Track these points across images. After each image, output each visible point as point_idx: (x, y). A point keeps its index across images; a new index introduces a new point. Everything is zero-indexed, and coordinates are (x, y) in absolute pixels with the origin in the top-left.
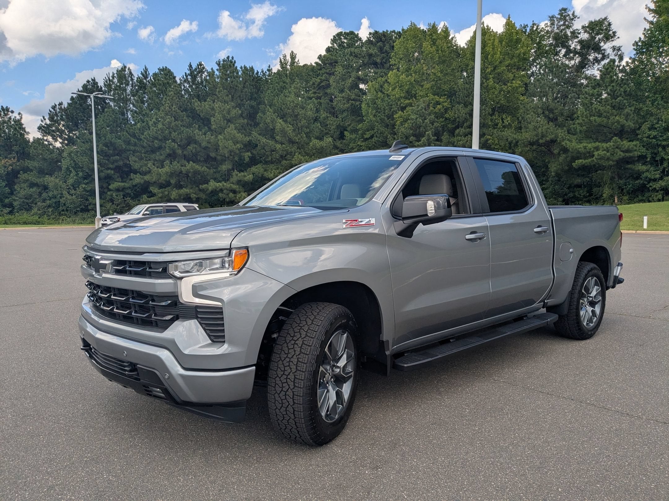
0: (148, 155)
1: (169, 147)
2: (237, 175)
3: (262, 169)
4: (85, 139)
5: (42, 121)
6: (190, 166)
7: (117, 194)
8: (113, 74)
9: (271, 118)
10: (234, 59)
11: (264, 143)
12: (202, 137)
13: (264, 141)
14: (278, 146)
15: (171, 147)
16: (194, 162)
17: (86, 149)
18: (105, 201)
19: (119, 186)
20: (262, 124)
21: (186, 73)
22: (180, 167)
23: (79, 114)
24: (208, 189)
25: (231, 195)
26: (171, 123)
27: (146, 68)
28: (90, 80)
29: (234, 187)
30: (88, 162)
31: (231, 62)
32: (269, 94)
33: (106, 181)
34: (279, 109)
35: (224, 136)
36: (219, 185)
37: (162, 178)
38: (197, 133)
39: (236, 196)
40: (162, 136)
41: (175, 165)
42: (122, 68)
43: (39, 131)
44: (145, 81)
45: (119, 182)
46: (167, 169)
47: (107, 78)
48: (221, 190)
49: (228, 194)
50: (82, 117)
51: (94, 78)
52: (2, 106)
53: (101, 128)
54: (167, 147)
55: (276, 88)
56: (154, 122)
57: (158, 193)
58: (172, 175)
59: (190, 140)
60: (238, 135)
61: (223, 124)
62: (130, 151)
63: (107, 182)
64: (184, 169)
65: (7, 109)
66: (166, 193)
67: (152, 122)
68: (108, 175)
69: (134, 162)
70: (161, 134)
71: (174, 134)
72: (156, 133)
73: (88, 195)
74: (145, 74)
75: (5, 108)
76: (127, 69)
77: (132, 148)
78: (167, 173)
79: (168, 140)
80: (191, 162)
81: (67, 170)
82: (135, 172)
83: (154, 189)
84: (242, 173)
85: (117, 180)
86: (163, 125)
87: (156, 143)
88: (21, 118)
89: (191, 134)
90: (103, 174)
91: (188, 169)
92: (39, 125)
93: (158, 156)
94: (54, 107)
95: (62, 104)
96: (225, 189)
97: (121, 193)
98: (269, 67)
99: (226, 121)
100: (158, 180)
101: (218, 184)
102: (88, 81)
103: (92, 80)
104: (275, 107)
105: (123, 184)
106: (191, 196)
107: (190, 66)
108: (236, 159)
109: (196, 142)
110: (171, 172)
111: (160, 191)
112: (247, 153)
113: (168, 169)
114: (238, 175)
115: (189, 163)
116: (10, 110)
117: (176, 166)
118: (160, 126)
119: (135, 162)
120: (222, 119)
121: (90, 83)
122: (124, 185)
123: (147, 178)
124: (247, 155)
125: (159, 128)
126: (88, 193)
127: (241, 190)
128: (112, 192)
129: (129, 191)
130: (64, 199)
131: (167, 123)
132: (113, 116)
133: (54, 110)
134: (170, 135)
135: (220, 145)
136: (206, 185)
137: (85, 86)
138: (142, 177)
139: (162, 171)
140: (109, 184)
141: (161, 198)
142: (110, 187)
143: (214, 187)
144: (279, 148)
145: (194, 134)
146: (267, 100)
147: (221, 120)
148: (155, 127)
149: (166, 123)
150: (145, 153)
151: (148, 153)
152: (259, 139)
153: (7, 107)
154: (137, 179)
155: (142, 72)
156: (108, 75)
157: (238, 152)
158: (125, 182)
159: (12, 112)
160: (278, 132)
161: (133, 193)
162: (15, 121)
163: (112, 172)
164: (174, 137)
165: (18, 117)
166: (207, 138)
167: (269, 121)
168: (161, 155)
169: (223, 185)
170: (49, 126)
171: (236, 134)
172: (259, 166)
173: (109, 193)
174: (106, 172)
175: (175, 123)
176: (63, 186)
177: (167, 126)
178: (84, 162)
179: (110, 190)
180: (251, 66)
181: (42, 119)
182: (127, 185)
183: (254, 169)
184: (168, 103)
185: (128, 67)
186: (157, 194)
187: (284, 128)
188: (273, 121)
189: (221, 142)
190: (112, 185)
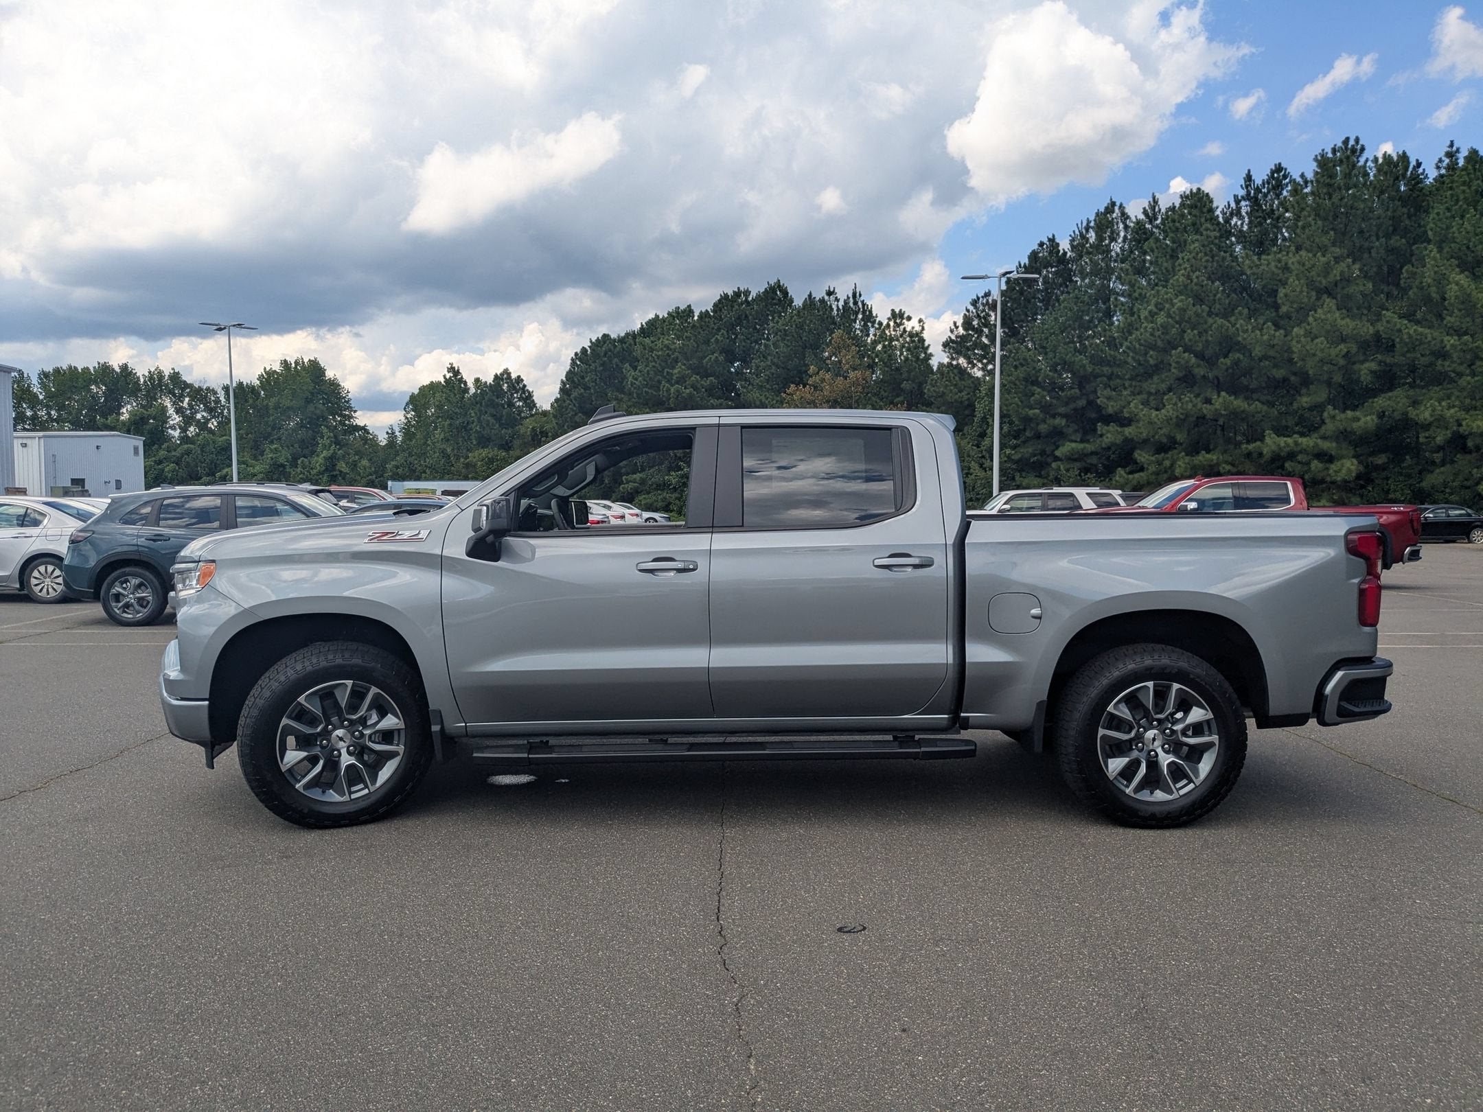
0: (1138, 384)
1: (1177, 363)
2: (1333, 417)
3: (1405, 400)
4: (1019, 359)
5: (952, 331)
6: (1221, 401)
7: (1068, 466)
8: (1089, 222)
9: (1435, 273)
10: (1361, 143)
11: (1410, 336)
12: (1253, 335)
13: (1411, 332)
14: (1451, 341)
15: (1183, 362)
16: (1230, 393)
17: (1018, 379)
18: (1046, 481)
19: (1073, 449)
20: (1415, 290)
21: (1236, 197)
22: (1199, 405)
23: (1016, 311)
24: (1261, 454)
25: (1316, 465)
26: (1185, 310)
27: (1154, 198)
28: (1045, 240)
29: (1326, 445)
30: (1018, 405)
31: (1354, 151)
32: (1438, 214)
33: (1053, 441)
34: (1464, 248)
35: (1308, 327)
36: (1285, 442)
37: (1161, 432)
38: (1241, 325)
39: (1327, 469)
40: (1163, 340)
41: (1187, 402)
42: (1107, 208)
43: (944, 351)
44: (1148, 226)
45: (1076, 441)
46: (1168, 411)
47: (1077, 232)
48: (1291, 456)
49: (1308, 463)
50: (1019, 315)
51: (1054, 236)
52: (893, 310)
53: (1048, 335)
54: (1174, 365)
55: (1462, 197)
56: (1150, 312)
57: (1149, 464)
58: (1180, 423)
59: (1229, 345)
60: (1343, 322)
61: (1306, 300)
62: (1101, 376)
63: (1054, 444)
64: (1207, 409)
65: (901, 315)
66: (1167, 463)
67: (1147, 313)
68: (1055, 427)
69: (1108, 401)
70: (1162, 336)
71: (1190, 334)
72: (1152, 335)
73: (1016, 470)
74: (1151, 213)
75: (897, 312)
76: (1116, 209)
77: (1106, 370)
78: (1169, 420)
79: (1176, 349)
80: (1223, 394)
81: (983, 422)
82: (1108, 419)
83: (1142, 456)
84: (1349, 413)
85: (1073, 438)
86: (1169, 316)
87: (1151, 357)
88: (923, 329)
89: (1232, 330)
90: (1046, 426)
91: (1216, 410)
92: (944, 340)
93: (1153, 385)
94: (975, 303)
95: (990, 295)
96: (1301, 452)
97: (1078, 464)
98: (1452, 145)
99: (1314, 293)
100: (1153, 436)
101: (1282, 441)
102: (1041, 244)
103: (1049, 240)
104: (1453, 245)
105: (1081, 446)
106: (1221, 469)
107: (1249, 178)
108: (1338, 378)
109: (1242, 348)
110: (1177, 417)
111: (1153, 458)
112: (1367, 365)
113: (1171, 412)
114: (1338, 418)
115: (1219, 396)
116: (906, 316)
117: (1190, 402)
118: (1161, 319)
119: (1109, 398)
120: (1305, 289)
121: (1045, 246)
122: (1085, 448)
123: (1129, 431)
124: (1366, 370)
125: (1159, 323)
126: (1014, 467)
127: (1345, 452)
128: (1059, 463)
129: (1094, 460)
130: (973, 477)
131: (1177, 312)
132: (1076, 308)
133: (975, 307)
134: (1182, 338)
135: (1295, 350)
136: (1258, 443)
137: (1034, 256)
138: (1119, 429)
139: (1157, 415)
140: (1057, 447)
141: (1157, 473)
142: (1057, 453)
143: (1274, 448)
144: (1452, 345)
145: (1237, 329)
146: (1431, 230)
147: (1301, 292)
148: (1152, 322)
149: (1174, 312)
150: (1130, 380)
151: (1139, 378)
152: (1398, 326)
153: (901, 310)
154: (1110, 435)
155: (1144, 209)
156: (1080, 226)
157: (1342, 362)
158: (1088, 442)
159: (909, 318)
160: (1452, 305)
161: (1103, 464)
162: (911, 335)
163: (1064, 422)
164: (1190, 340)
165: (918, 328)
166: (1265, 337)
167: (1429, 281)
168: (1163, 381)
169: (1296, 443)
170: (963, 338)
171: (1339, 320)
172: (1398, 392)
173: (1054, 465)
174: (1050, 421)
175: (1194, 309)
176: (972, 453)
177: (1177, 318)
178: (1011, 405)
179: (1057, 459)
180: (1401, 153)
181: (953, 327)
182: (1089, 447)
183: (1381, 402)
184: (1185, 269)
185: (1118, 204)
186: (1145, 466)
187: (1469, 295)
188: (1441, 280)
189: (1298, 342)
190: (1060, 448)
